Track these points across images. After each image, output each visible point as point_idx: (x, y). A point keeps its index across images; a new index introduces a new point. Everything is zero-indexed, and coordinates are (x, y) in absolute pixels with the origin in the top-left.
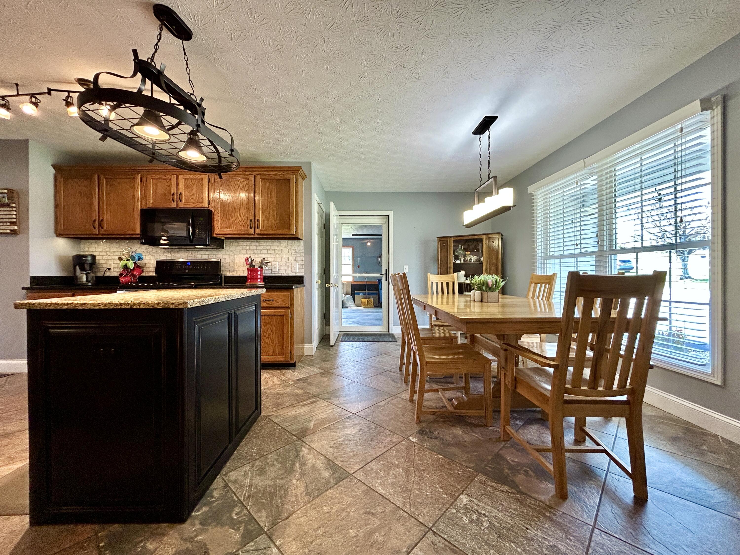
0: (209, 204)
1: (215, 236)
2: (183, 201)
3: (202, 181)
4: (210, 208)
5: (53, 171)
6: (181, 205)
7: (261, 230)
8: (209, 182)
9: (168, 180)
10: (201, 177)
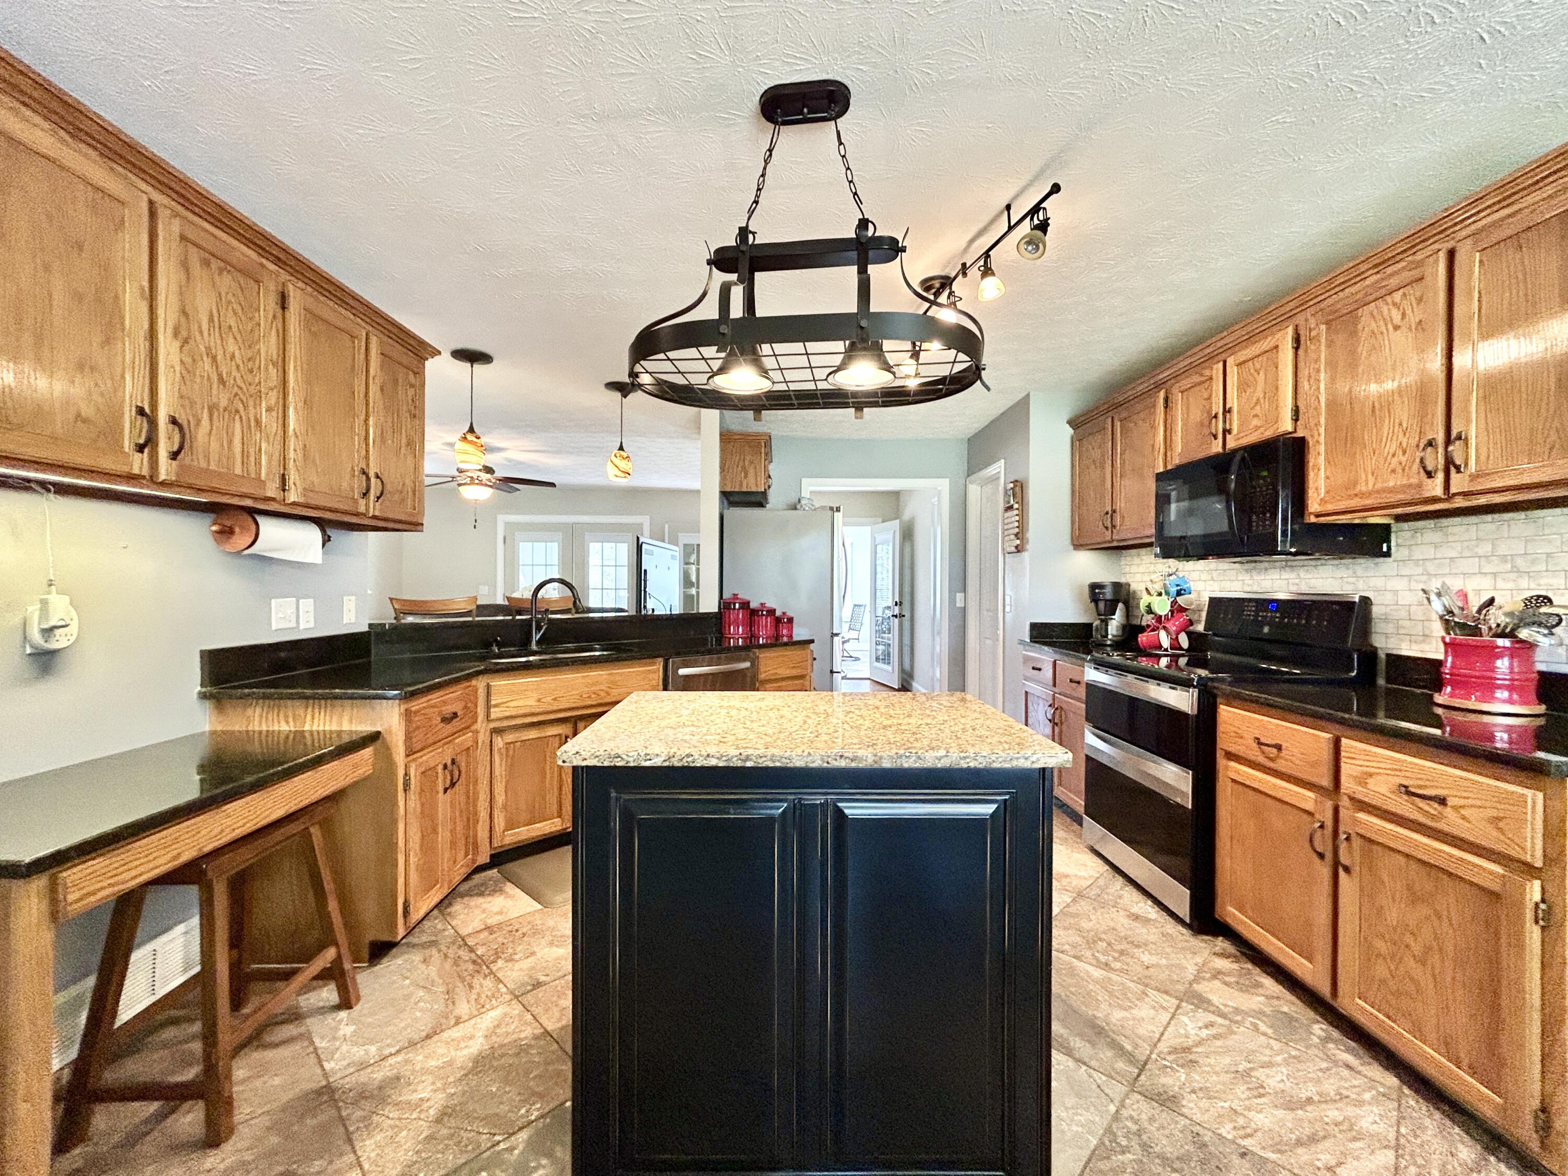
0: (1296, 419)
1: (1313, 519)
2: (1235, 431)
3: (1277, 352)
4: (1300, 434)
5: (1070, 431)
6: (1232, 444)
7: (1474, 477)
8: (1297, 349)
9: (1206, 385)
10: (1272, 344)
